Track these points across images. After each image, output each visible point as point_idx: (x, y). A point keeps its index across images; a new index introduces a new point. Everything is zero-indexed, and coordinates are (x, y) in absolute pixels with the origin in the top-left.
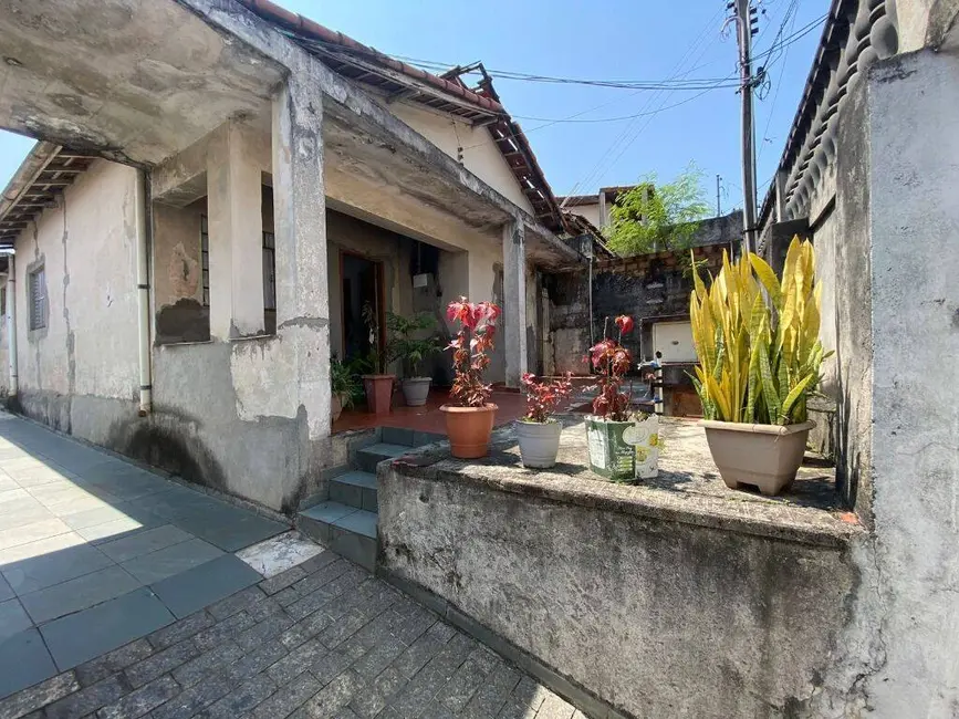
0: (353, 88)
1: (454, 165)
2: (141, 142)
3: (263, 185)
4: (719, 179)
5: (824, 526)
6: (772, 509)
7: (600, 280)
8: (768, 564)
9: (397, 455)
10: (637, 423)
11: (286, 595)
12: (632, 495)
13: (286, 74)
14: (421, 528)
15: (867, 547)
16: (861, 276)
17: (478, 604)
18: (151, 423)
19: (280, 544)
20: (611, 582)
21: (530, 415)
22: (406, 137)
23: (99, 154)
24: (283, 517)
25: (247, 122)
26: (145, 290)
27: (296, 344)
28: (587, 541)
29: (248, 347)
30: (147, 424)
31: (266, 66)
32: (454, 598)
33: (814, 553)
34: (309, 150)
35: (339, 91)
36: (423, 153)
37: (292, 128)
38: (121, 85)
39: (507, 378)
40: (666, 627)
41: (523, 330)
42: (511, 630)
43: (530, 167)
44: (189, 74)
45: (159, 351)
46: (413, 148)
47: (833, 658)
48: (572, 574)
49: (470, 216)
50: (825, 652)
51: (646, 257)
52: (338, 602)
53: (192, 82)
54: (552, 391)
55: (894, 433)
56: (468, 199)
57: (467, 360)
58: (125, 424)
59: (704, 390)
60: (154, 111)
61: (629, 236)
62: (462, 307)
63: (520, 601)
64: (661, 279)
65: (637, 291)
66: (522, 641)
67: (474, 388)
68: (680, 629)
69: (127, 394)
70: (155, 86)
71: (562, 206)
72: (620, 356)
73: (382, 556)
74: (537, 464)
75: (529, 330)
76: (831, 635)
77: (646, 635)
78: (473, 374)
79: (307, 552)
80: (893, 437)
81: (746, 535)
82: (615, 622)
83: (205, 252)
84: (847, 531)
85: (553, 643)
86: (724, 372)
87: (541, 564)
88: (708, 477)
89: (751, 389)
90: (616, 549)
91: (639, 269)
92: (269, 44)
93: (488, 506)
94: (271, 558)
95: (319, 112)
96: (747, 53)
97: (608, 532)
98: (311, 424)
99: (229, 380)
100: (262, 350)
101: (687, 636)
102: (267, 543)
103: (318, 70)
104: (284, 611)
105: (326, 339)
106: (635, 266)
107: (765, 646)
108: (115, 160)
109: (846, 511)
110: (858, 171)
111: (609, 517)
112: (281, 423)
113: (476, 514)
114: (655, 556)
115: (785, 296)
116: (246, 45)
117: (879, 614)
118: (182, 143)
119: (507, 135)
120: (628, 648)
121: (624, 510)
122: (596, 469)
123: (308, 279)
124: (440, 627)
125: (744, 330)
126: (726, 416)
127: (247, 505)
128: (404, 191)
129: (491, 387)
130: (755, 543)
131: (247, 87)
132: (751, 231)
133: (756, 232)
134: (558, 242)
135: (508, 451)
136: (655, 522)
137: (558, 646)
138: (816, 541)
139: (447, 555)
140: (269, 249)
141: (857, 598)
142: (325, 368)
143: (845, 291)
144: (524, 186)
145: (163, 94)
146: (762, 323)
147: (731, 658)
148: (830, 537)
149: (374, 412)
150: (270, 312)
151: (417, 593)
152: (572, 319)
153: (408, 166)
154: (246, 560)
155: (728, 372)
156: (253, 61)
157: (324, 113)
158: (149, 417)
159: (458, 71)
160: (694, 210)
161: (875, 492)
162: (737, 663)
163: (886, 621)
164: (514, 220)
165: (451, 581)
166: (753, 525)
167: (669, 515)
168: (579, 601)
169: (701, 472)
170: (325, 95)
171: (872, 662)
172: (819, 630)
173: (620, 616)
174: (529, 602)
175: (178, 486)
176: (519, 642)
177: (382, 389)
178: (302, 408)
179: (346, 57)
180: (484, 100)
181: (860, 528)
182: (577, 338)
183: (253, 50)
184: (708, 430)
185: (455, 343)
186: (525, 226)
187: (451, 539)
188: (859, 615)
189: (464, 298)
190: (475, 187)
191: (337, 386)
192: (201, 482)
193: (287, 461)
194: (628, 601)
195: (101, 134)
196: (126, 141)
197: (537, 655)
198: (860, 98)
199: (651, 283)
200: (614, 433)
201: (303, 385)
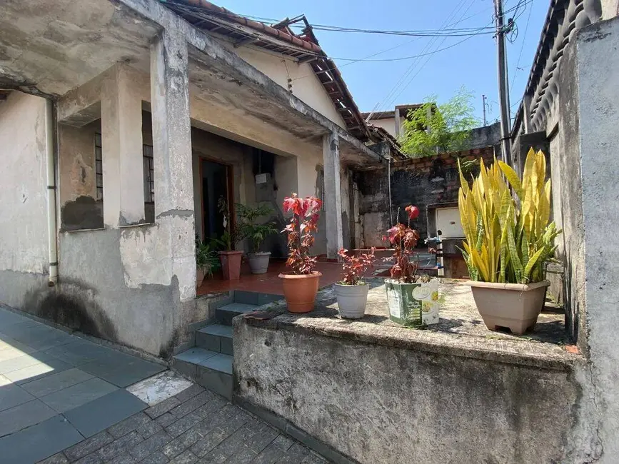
0: (210, 40)
1: (285, 93)
2: (51, 80)
3: (143, 111)
4: (484, 98)
5: (555, 356)
6: (519, 344)
7: (396, 176)
8: (517, 384)
9: (247, 312)
10: (423, 284)
11: (166, 418)
12: (420, 336)
13: (161, 31)
14: (266, 366)
15: (586, 370)
16: (576, 177)
17: (309, 421)
18: (57, 291)
19: (159, 381)
20: (406, 401)
21: (345, 279)
22: (249, 73)
23: (17, 88)
24: (161, 360)
25: (131, 64)
26: (53, 190)
27: (170, 230)
28: (388, 371)
29: (133, 232)
30: (55, 292)
31: (146, 25)
32: (291, 416)
33: (549, 375)
34: (178, 85)
35: (199, 42)
36: (262, 85)
37: (166, 70)
38: (37, 38)
39: (328, 251)
40: (446, 433)
41: (339, 215)
42: (334, 439)
43: (342, 92)
44: (88, 30)
45: (64, 235)
46: (255, 82)
47: (566, 451)
48: (378, 396)
49: (298, 129)
50: (559, 447)
51: (430, 158)
52: (205, 423)
53: (90, 36)
54: (361, 261)
55: (601, 288)
56: (296, 118)
57: (298, 240)
58: (37, 293)
59: (470, 259)
60: (62, 58)
61: (417, 142)
62: (293, 201)
63: (340, 418)
64: (442, 175)
65: (424, 184)
66: (343, 447)
67: (304, 260)
68: (457, 433)
69: (38, 269)
70: (61, 39)
71: (367, 121)
72: (409, 235)
73: (237, 388)
74: (352, 316)
75: (344, 215)
76: (563, 435)
77: (432, 438)
78: (302, 250)
79: (180, 386)
80: (601, 291)
81: (500, 363)
82: (409, 431)
83: (99, 161)
84: (571, 359)
85: (365, 447)
86: (483, 246)
87: (355, 389)
88: (475, 322)
89: (502, 258)
90: (409, 377)
91: (426, 168)
92: (148, 9)
93: (316, 347)
94: (153, 391)
95: (185, 58)
96: (500, 8)
97: (403, 364)
98: (182, 290)
99: (119, 258)
100: (144, 235)
101: (461, 438)
102: (149, 380)
103: (184, 26)
104: (165, 430)
105: (192, 225)
106: (422, 165)
107: (517, 444)
108: (31, 93)
109: (571, 344)
110: (571, 103)
111: (403, 353)
112: (159, 289)
113: (307, 354)
114: (438, 381)
115: (525, 191)
116: (131, 10)
117: (596, 418)
118: (82, 80)
119: (325, 69)
120: (419, 449)
121: (414, 347)
122: (393, 319)
123: (179, 181)
124: (281, 439)
125: (497, 215)
126: (486, 278)
127: (133, 352)
128: (248, 113)
129: (316, 259)
130: (507, 369)
131: (130, 39)
132: (506, 139)
133: (510, 140)
134: (364, 148)
135: (329, 307)
136: (436, 356)
137: (369, 450)
138: (550, 366)
139: (286, 385)
140: (148, 158)
141: (580, 407)
142: (192, 248)
143: (567, 187)
144: (338, 106)
145: (69, 45)
146: (509, 210)
147: (493, 454)
148: (559, 363)
149: (227, 278)
150: (150, 205)
151: (263, 415)
152: (376, 205)
153: (251, 95)
154: (135, 393)
155: (486, 246)
156: (136, 22)
157: (189, 58)
158: (56, 286)
159: (287, 22)
160: (466, 123)
161: (589, 330)
162: (498, 457)
163: (601, 423)
164: (331, 133)
165: (289, 405)
166: (506, 356)
167: (446, 351)
168: (384, 415)
169: (470, 319)
170: (189, 45)
171: (593, 453)
172: (554, 430)
173: (413, 426)
174: (347, 418)
175: (79, 339)
176: (340, 449)
177: (234, 262)
178: (175, 278)
179: (204, 15)
180: (307, 44)
181: (579, 357)
182: (380, 219)
183: (137, 14)
184: (474, 288)
185: (289, 227)
186: (339, 137)
187: (289, 373)
188: (582, 420)
189: (295, 194)
190: (301, 109)
191: (200, 261)
192: (98, 336)
193: (164, 318)
194: (419, 415)
195: (19, 74)
196: (39, 78)
197: (354, 458)
198: (572, 52)
199: (435, 177)
200: (406, 291)
201: (175, 260)
